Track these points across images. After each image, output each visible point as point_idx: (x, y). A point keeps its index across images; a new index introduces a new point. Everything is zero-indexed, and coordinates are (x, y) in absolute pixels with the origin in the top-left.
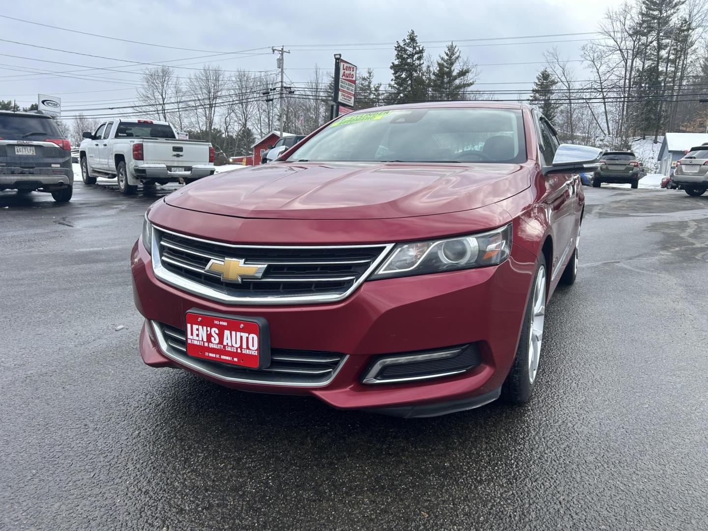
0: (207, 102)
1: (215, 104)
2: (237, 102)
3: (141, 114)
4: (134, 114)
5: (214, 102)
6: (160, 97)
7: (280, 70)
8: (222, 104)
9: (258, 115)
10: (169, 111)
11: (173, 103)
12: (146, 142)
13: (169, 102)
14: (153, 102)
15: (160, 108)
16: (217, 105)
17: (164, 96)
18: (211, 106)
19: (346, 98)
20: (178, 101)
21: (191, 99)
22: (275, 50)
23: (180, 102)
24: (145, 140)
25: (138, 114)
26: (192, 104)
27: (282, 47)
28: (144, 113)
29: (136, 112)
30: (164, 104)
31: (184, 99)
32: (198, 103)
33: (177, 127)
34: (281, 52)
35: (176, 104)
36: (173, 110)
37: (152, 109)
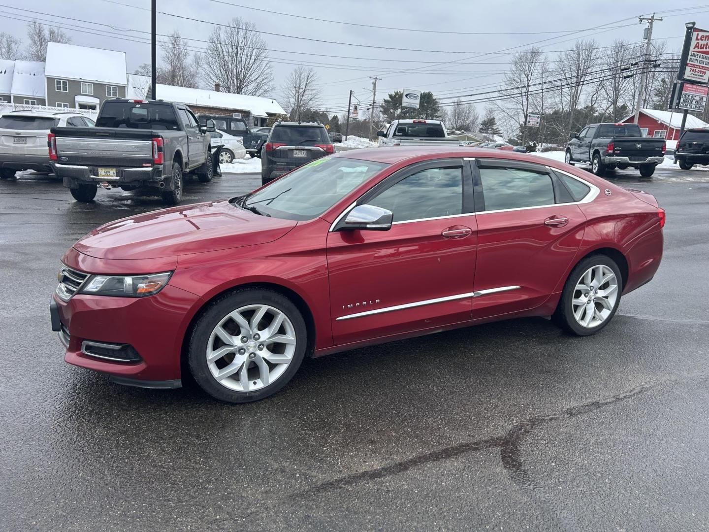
0: (575, 80)
1: (584, 81)
2: (609, 77)
3: (506, 97)
4: (500, 98)
5: (582, 80)
6: (526, 79)
7: (646, 41)
8: (591, 82)
9: (633, 90)
10: (533, 93)
11: (537, 84)
12: (402, 142)
13: (533, 84)
14: (517, 85)
15: (524, 90)
16: (585, 83)
17: (529, 78)
18: (578, 84)
19: (696, 73)
20: (544, 82)
21: (559, 78)
22: (643, 19)
23: (545, 83)
24: (402, 141)
25: (503, 98)
26: (559, 83)
27: (653, 15)
28: (509, 97)
29: (501, 95)
30: (528, 86)
31: (550, 79)
32: (564, 82)
33: (539, 108)
34: (650, 21)
35: (541, 86)
36: (536, 92)
37: (516, 91)
